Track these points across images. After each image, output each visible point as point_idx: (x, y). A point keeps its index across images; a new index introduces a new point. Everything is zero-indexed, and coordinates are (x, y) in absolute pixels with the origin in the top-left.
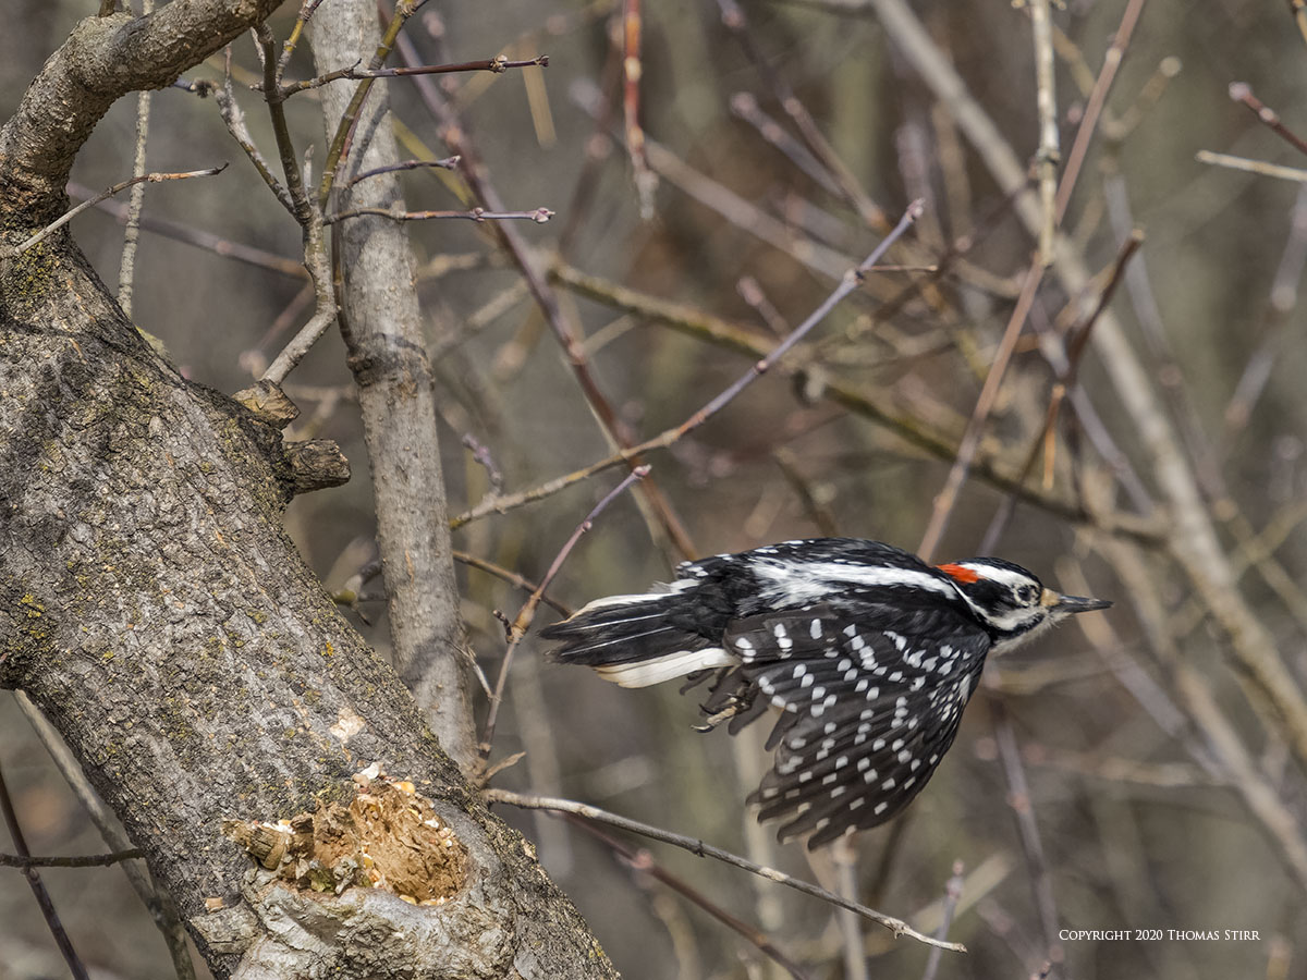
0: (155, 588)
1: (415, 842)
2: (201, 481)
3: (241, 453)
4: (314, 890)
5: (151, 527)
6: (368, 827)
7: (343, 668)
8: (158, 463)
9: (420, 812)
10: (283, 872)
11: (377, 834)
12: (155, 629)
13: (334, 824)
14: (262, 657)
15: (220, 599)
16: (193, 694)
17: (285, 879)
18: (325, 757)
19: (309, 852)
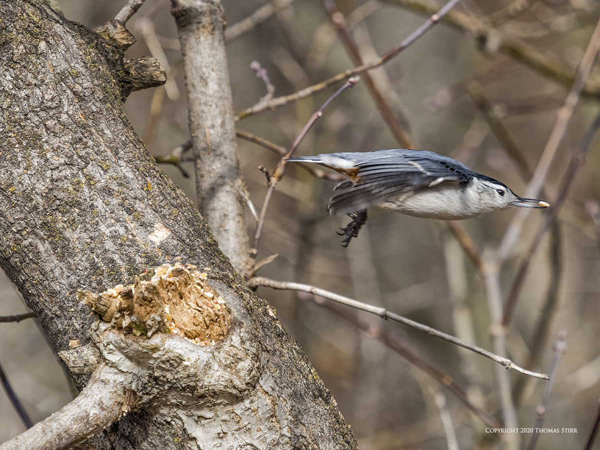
0: (41, 147)
1: (198, 306)
2: (70, 81)
3: (96, 64)
4: (134, 335)
5: (38, 109)
6: (169, 296)
7: (158, 198)
8: (43, 70)
9: (202, 288)
10: (115, 323)
11: (174, 301)
12: (41, 173)
13: (146, 294)
14: (107, 191)
15: (81, 155)
16: (63, 214)
17: (116, 328)
18: (145, 253)
19: (130, 310)
